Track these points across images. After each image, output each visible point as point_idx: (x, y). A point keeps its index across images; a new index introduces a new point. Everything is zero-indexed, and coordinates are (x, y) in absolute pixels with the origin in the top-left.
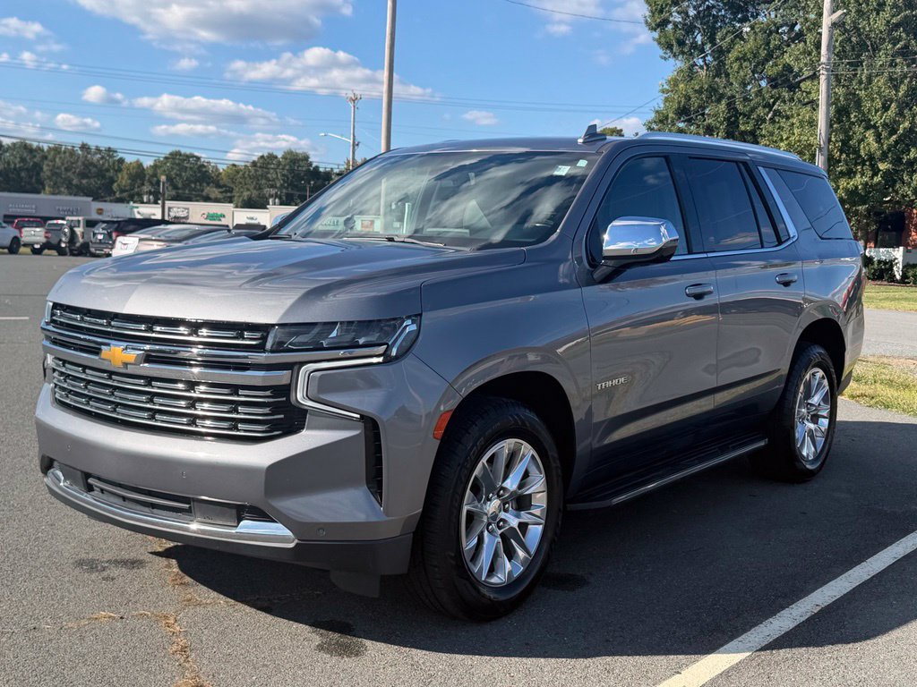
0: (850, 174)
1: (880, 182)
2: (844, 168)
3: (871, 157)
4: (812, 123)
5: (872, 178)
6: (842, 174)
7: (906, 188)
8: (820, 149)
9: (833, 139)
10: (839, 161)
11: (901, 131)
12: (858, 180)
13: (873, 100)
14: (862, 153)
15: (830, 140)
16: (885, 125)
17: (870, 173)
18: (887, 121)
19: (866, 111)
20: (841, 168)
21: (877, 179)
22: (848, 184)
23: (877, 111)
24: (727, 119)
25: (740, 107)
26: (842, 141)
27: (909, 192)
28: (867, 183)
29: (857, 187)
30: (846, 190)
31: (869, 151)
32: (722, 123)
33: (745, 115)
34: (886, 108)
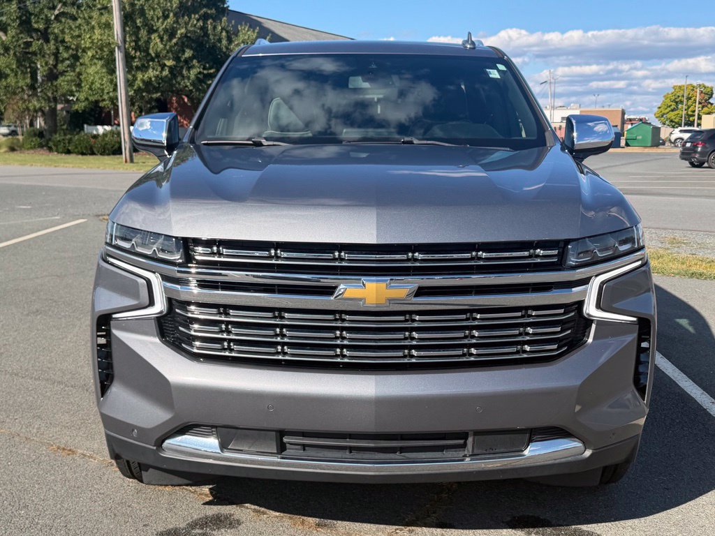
0: (144, 68)
1: (166, 76)
2: (139, 64)
3: (158, 55)
4: (108, 26)
5: (161, 72)
6: (137, 68)
7: (186, 81)
8: (119, 48)
9: (128, 39)
10: (135, 57)
11: (178, 36)
12: (151, 73)
13: (154, 10)
14: (151, 51)
15: (125, 41)
16: (166, 30)
17: (159, 69)
18: (168, 27)
19: (150, 18)
20: (136, 63)
21: (166, 73)
22: (143, 76)
23: (158, 19)
24: (20, 18)
25: (31, 8)
26: (134, 41)
27: (188, 84)
28: (158, 76)
29: (150, 79)
30: (143, 81)
31: (156, 51)
32: (14, 21)
33: (36, 16)
34: (166, 17)
